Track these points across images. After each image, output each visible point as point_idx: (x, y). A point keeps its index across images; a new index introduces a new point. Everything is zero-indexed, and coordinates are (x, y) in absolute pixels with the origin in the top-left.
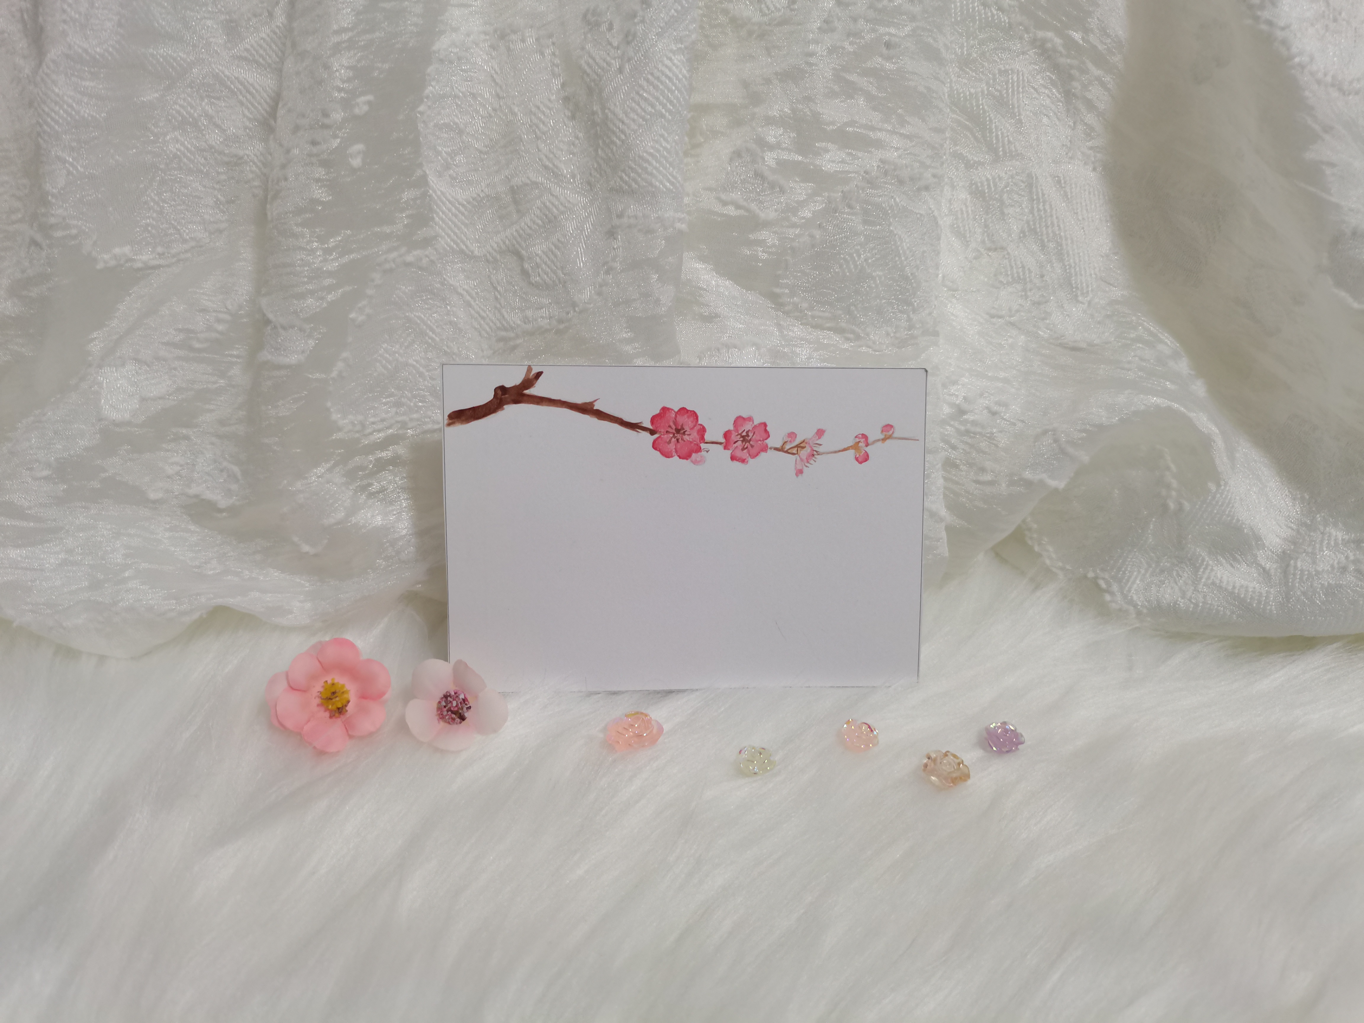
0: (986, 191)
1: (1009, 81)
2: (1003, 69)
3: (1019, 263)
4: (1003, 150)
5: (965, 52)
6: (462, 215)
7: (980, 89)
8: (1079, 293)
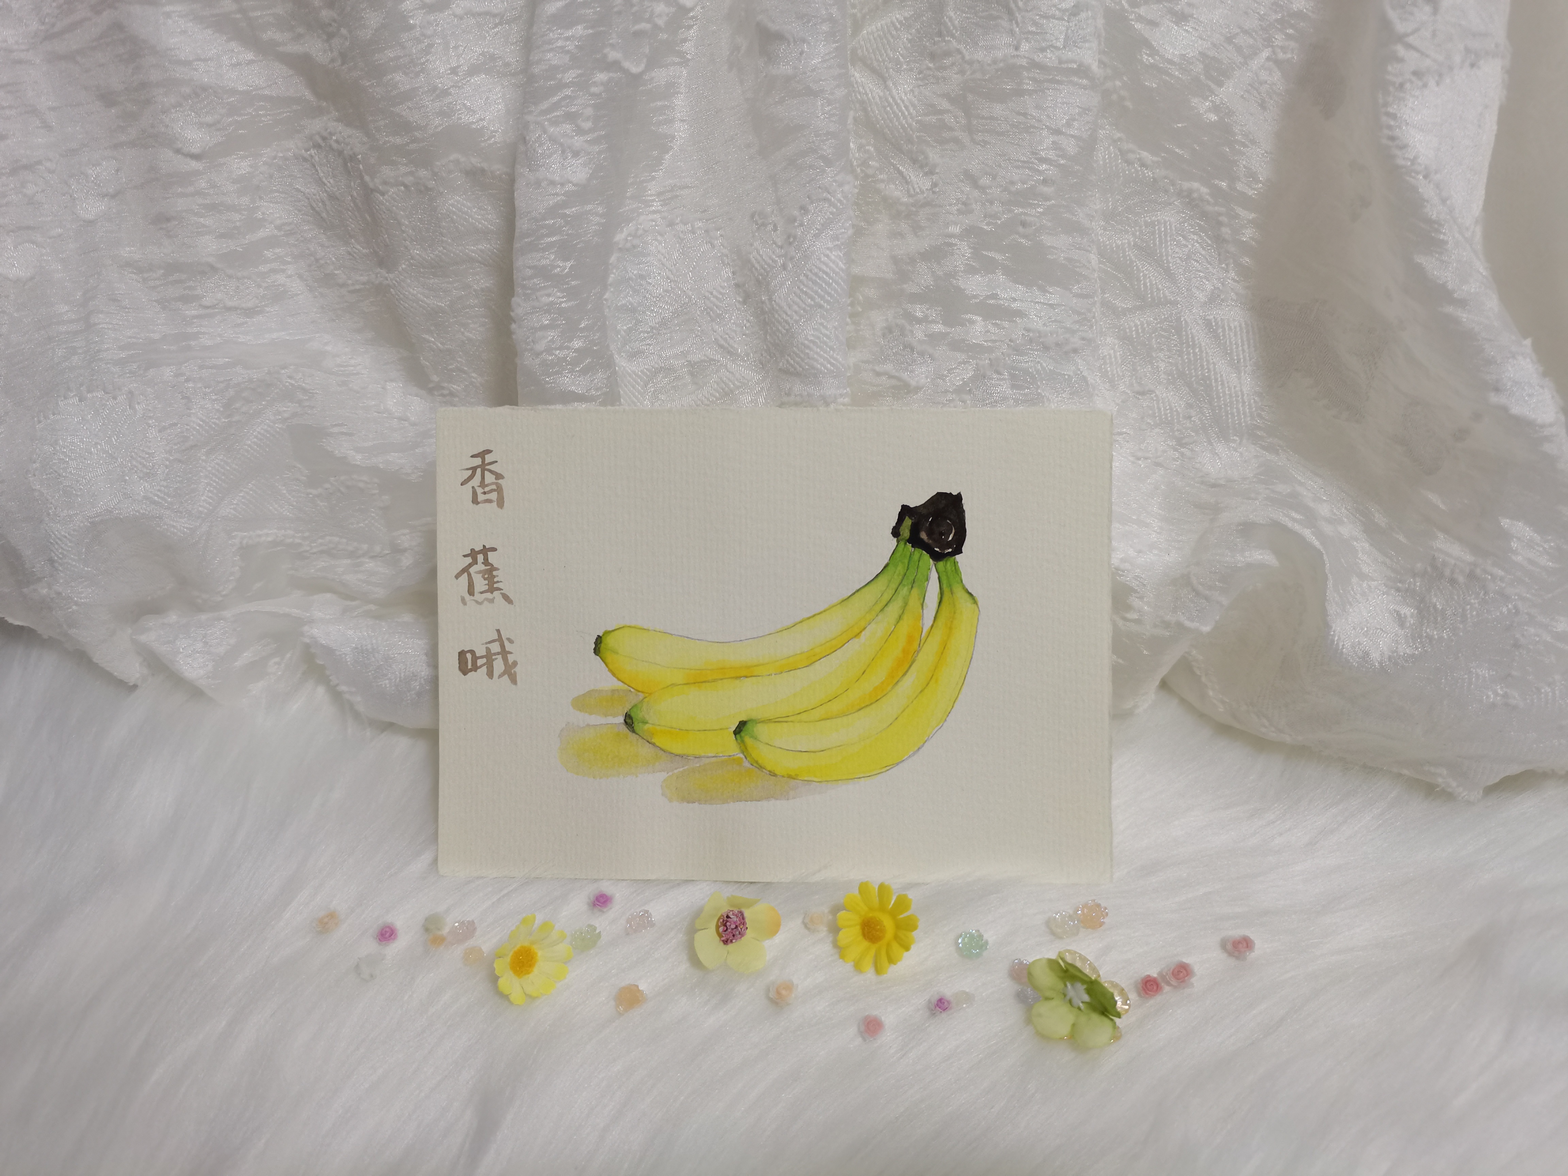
0: (1135, 335)
1: (1155, 232)
2: (1149, 221)
3: (1166, 405)
7: (1126, 241)
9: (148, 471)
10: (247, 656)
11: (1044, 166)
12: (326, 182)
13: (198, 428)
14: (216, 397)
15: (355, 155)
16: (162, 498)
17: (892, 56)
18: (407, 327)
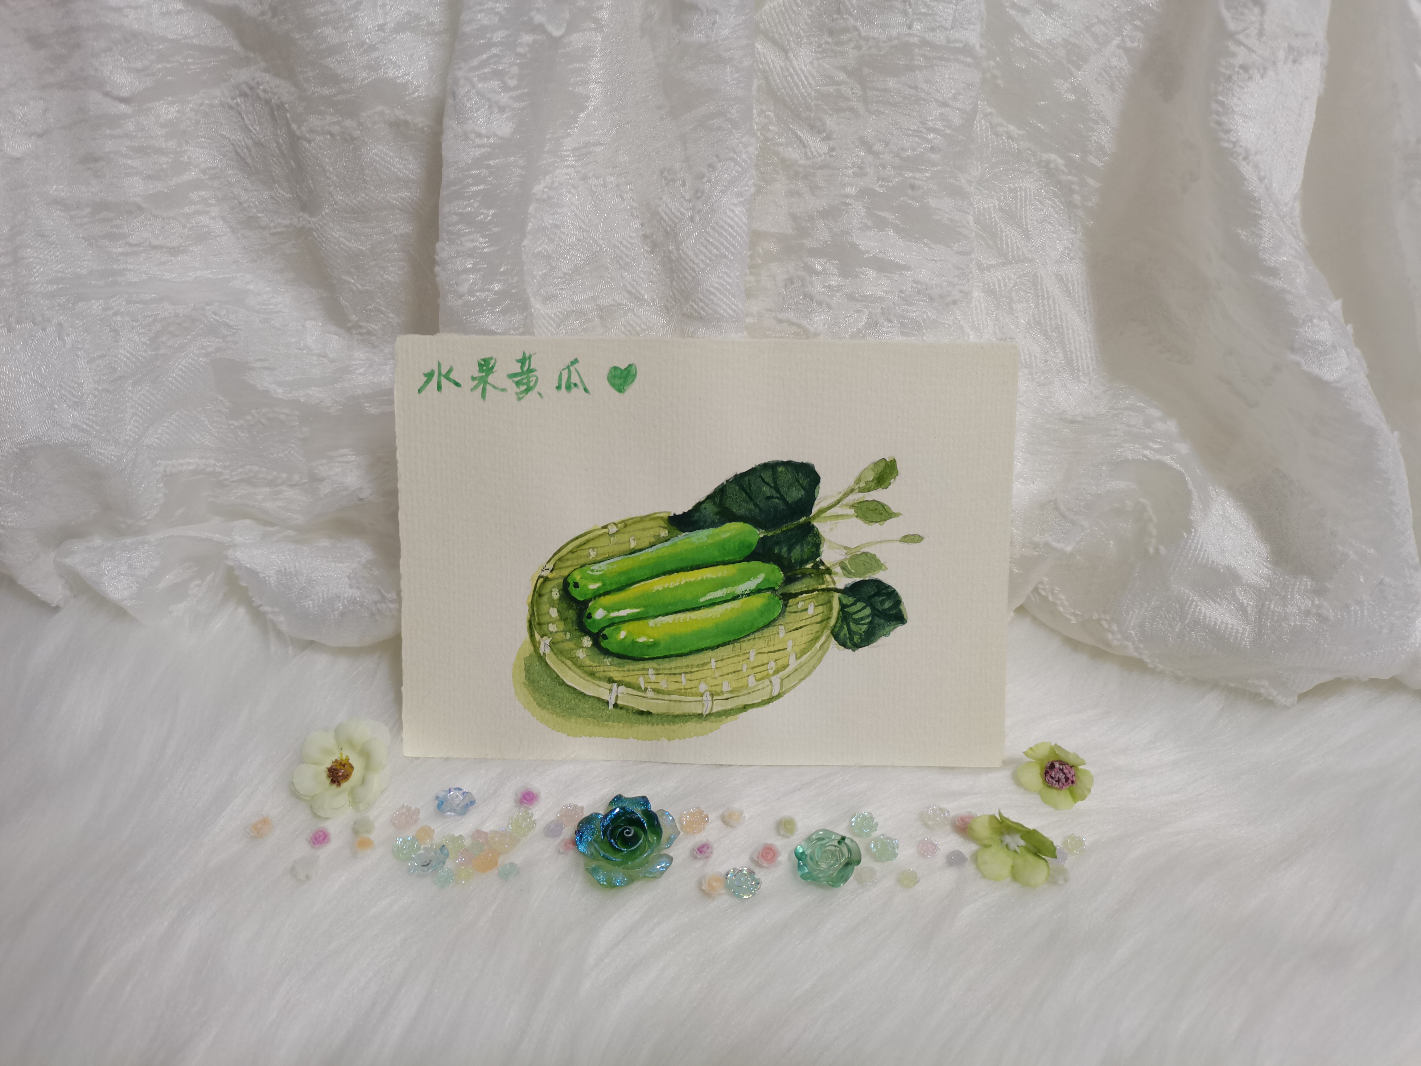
0: (999, 290)
1: (1018, 198)
2: (1014, 188)
3: (1027, 351)
4: (1013, 256)
5: (981, 174)
7: (993, 206)
9: (77, 400)
10: (169, 579)
11: (931, 136)
12: (252, 129)
13: (125, 360)
14: (143, 330)
15: (283, 104)
16: (90, 426)
17: (793, 30)
18: (328, 269)
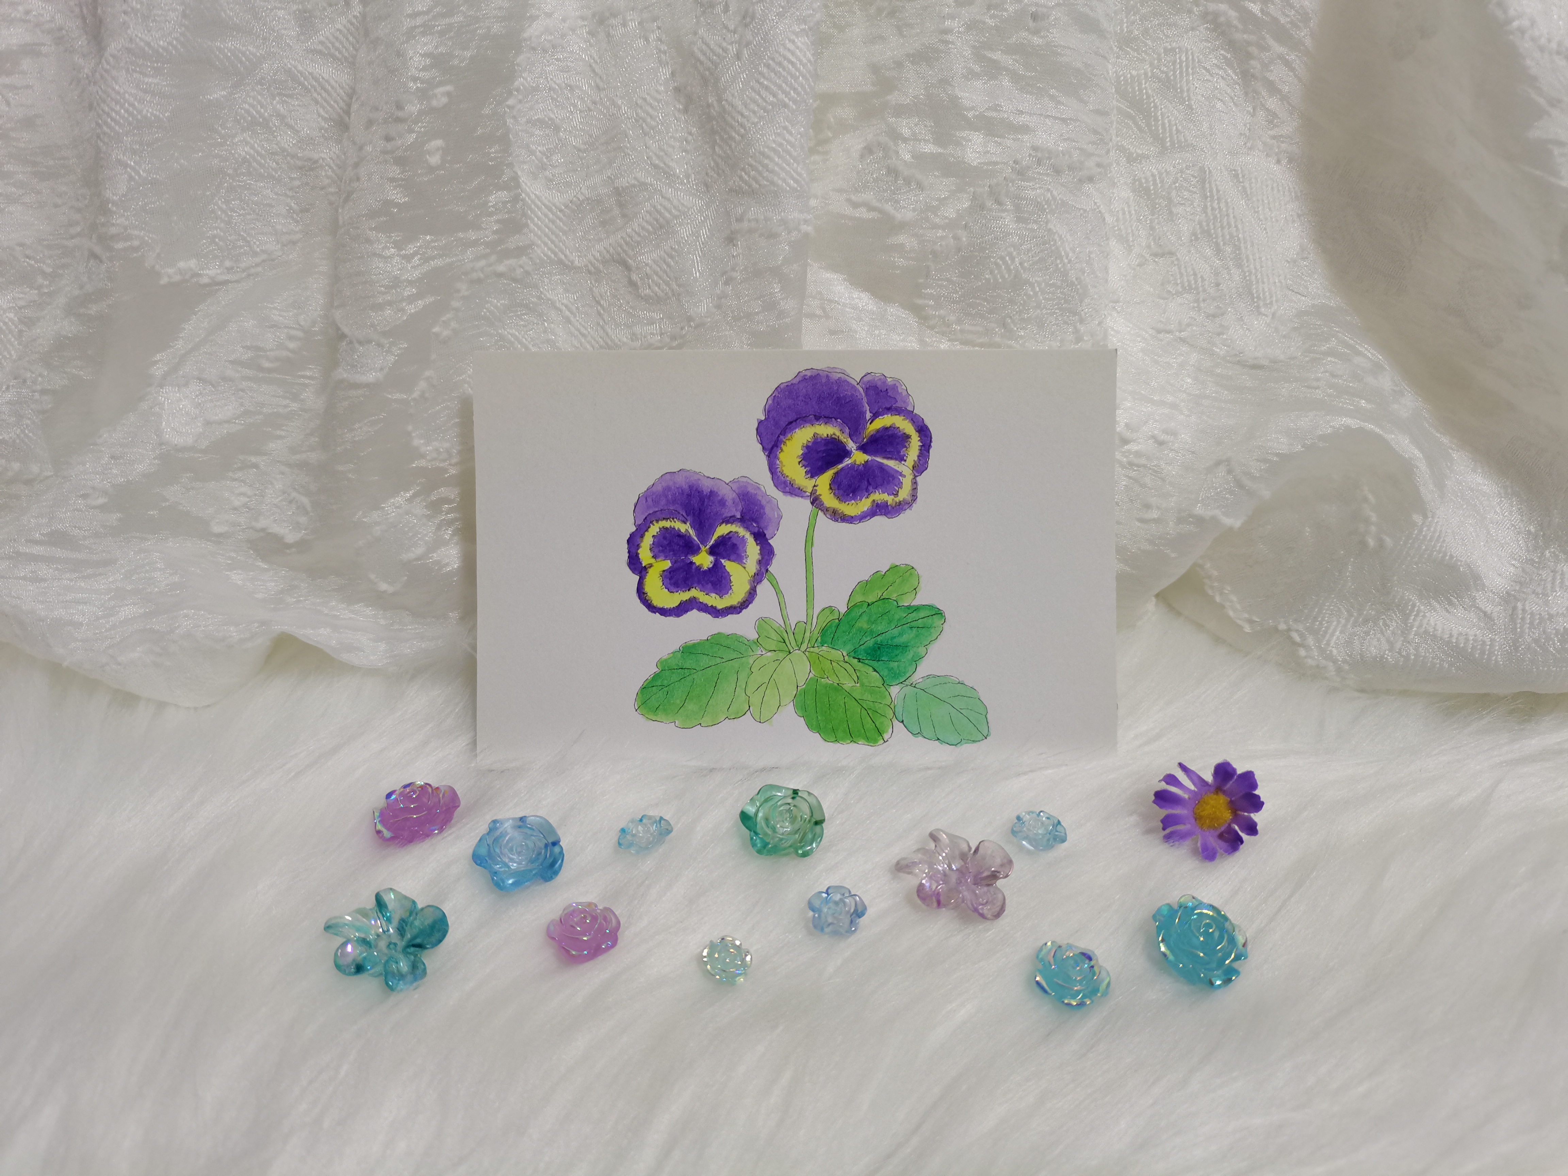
0: (1152, 188)
1: (1176, 61)
2: (1169, 47)
3: (1189, 270)
4: (1170, 141)
5: (1125, 30)
6: (559, 220)
7: (1143, 71)
8: (1261, 303)
